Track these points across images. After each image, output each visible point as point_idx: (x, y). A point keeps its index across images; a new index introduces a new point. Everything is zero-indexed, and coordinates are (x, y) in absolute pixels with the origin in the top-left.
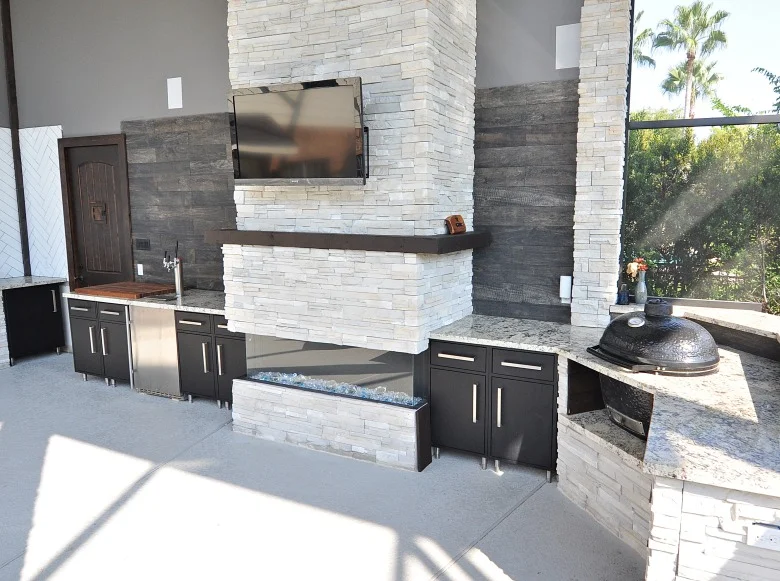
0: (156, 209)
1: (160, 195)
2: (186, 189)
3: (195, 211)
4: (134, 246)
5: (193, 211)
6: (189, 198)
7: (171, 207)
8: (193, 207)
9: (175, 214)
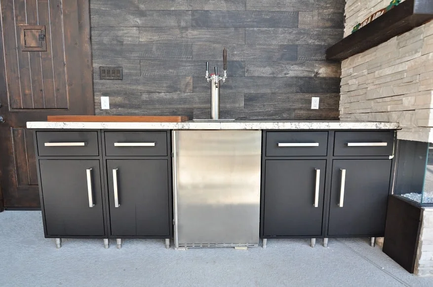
0: (134, 31)
1: (142, 14)
2: (183, 8)
3: (195, 32)
4: (96, 76)
5: (192, 33)
6: (189, 18)
7: (159, 29)
8: (194, 27)
9: (164, 37)
